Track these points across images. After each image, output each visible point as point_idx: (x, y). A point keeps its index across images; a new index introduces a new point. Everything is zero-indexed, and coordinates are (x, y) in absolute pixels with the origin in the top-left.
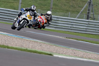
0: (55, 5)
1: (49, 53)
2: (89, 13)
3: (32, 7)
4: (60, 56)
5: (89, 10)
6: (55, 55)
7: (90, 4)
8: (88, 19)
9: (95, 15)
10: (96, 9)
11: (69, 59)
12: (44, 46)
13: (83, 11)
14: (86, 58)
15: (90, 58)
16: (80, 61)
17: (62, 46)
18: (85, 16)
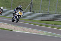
0: (13, 5)
1: (11, 30)
2: (31, 9)
3: (20, 6)
4: (16, 31)
5: (31, 7)
6: (14, 31)
7: (31, 4)
8: (30, 12)
9: (34, 10)
10: (34, 7)
11: (21, 33)
12: (8, 26)
13: (28, 8)
14: (30, 32)
15: (31, 32)
16: (27, 33)
17: (17, 26)
18: (29, 10)
